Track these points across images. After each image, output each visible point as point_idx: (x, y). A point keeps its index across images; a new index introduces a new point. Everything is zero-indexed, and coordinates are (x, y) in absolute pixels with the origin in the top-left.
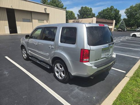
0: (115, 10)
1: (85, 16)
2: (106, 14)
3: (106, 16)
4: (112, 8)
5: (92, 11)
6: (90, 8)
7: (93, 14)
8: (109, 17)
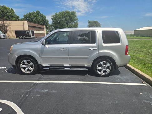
0: (42, 16)
1: (6, 17)
2: (34, 19)
3: (34, 20)
4: (38, 13)
5: (14, 12)
6: (10, 9)
7: (16, 16)
8: (37, 21)
